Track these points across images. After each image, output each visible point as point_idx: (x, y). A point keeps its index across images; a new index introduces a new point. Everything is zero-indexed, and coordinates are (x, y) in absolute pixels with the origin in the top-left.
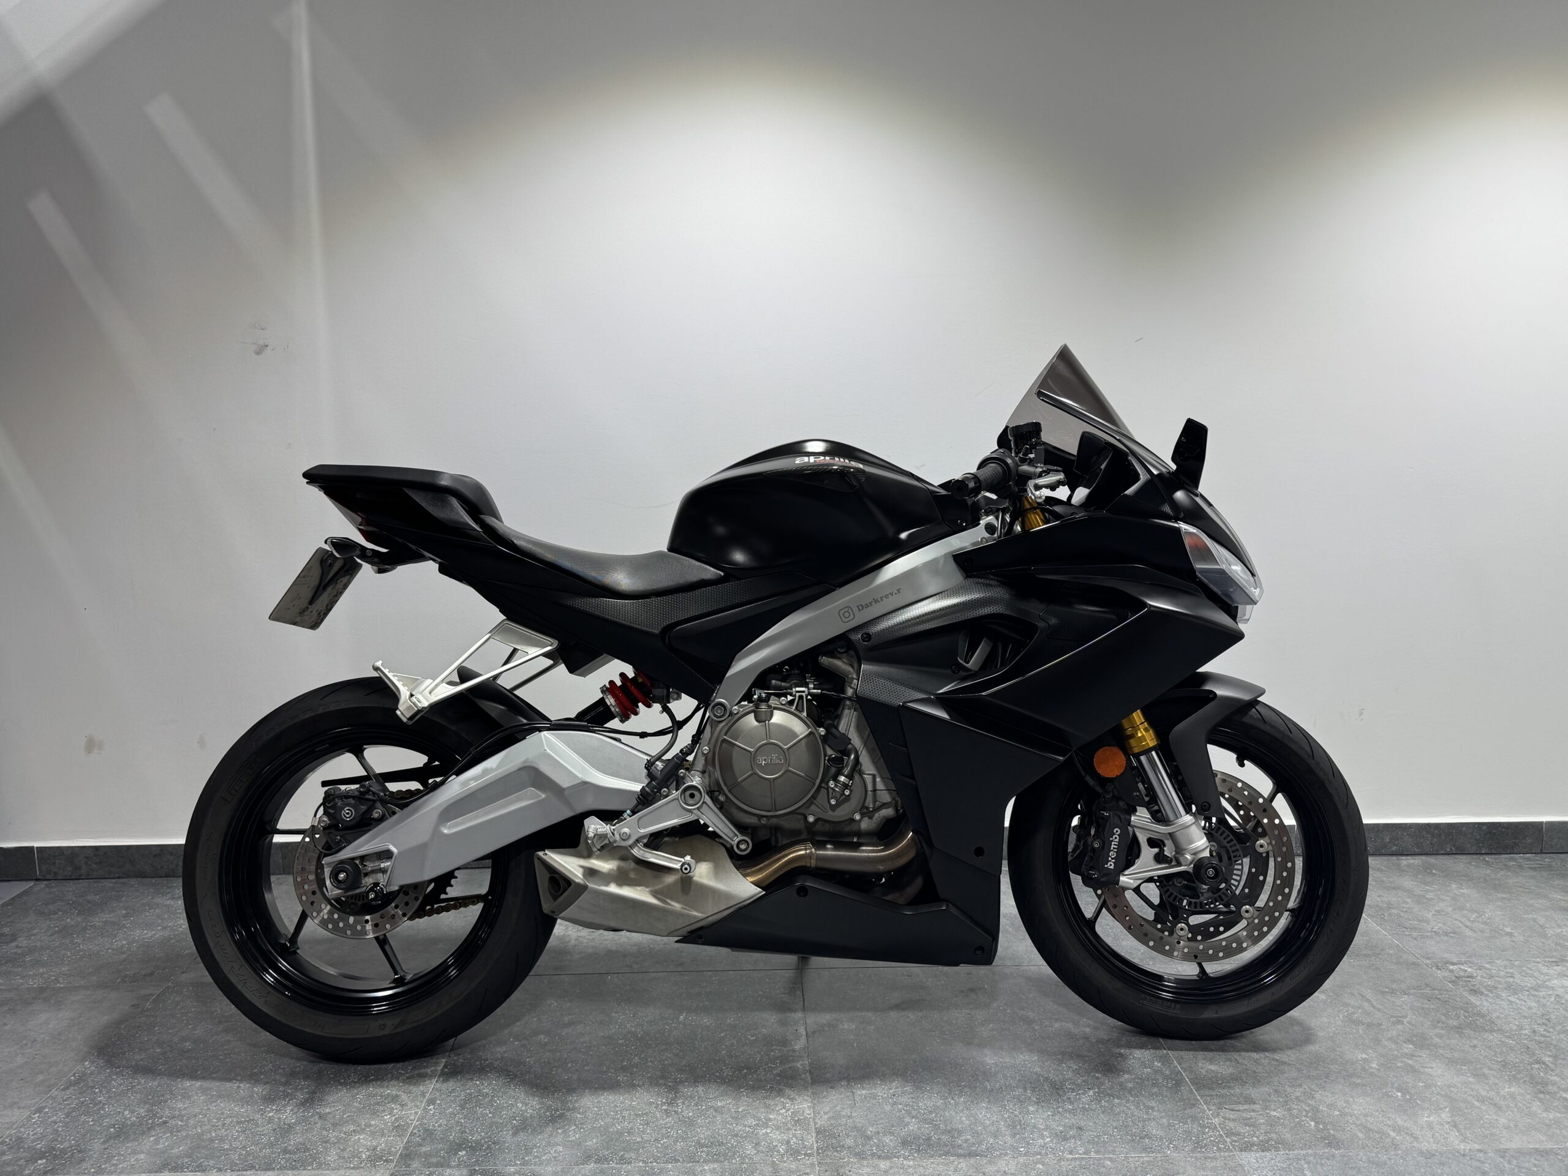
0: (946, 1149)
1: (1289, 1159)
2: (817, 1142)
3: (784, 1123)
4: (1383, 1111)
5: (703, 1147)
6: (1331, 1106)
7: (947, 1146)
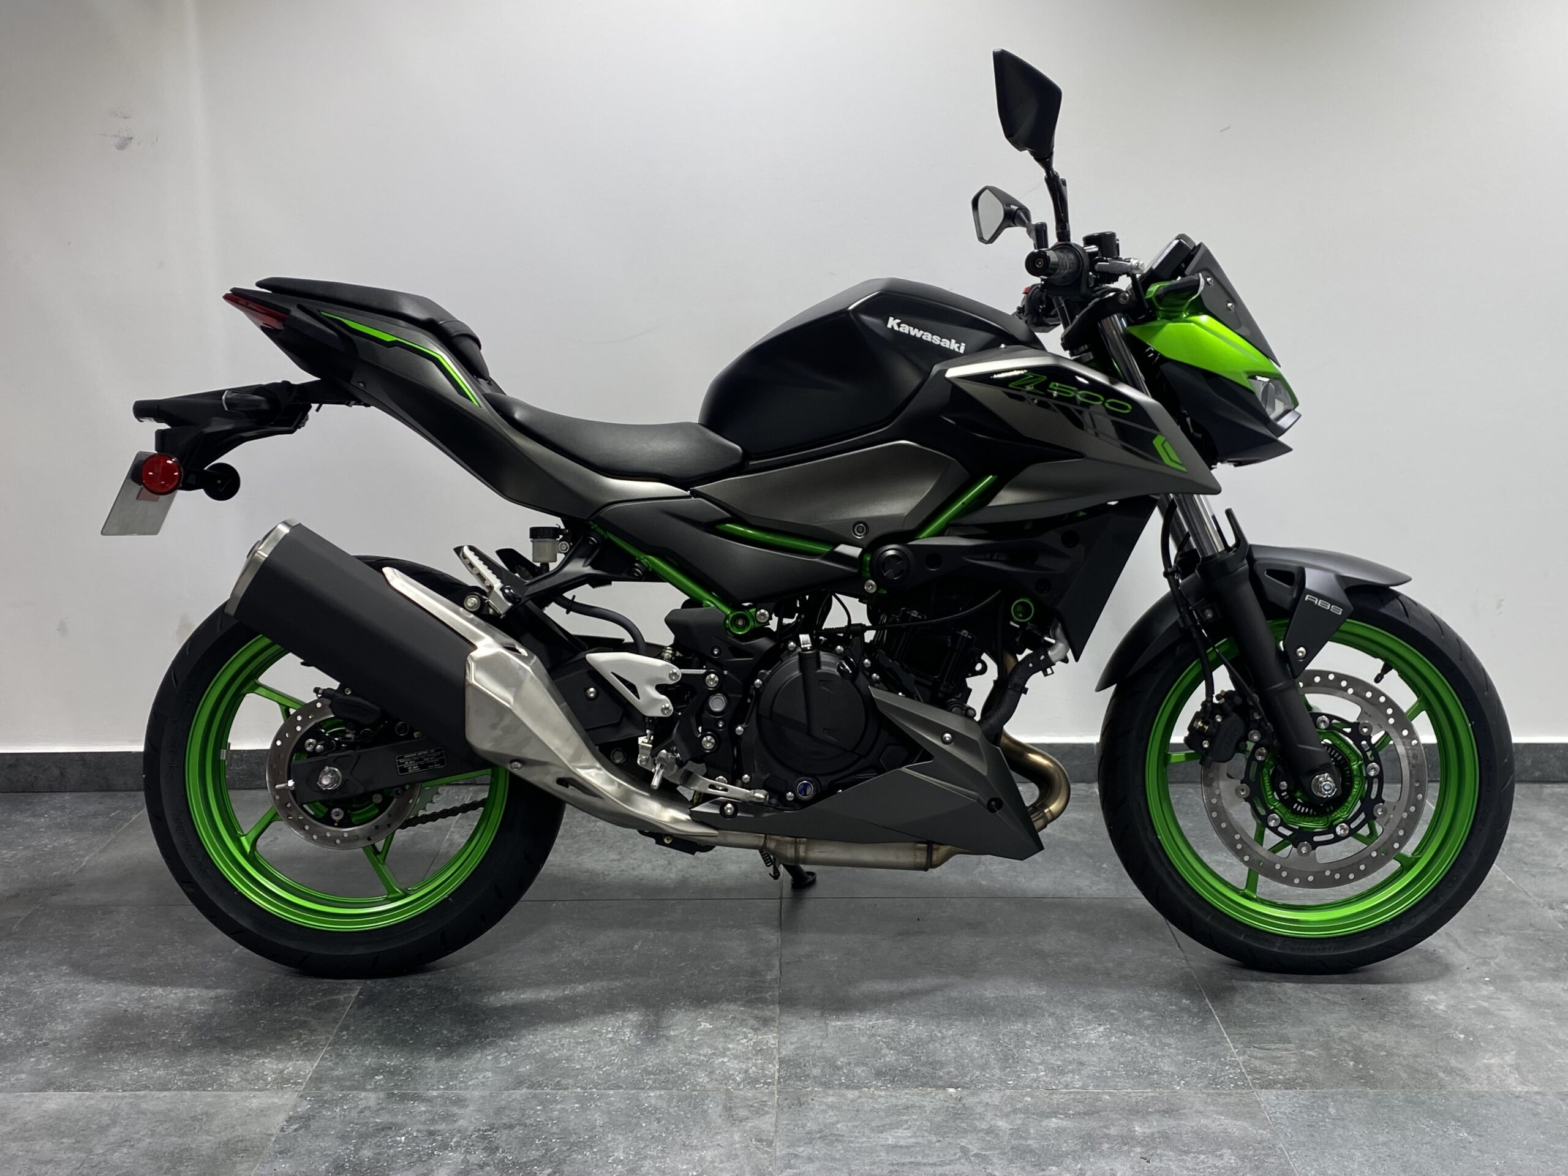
0: (924, 1080)
1: (1314, 1097)
2: (779, 1072)
3: (743, 1053)
4: (1438, 1053)
5: (650, 1074)
6: (1380, 1047)
7: (925, 1077)
